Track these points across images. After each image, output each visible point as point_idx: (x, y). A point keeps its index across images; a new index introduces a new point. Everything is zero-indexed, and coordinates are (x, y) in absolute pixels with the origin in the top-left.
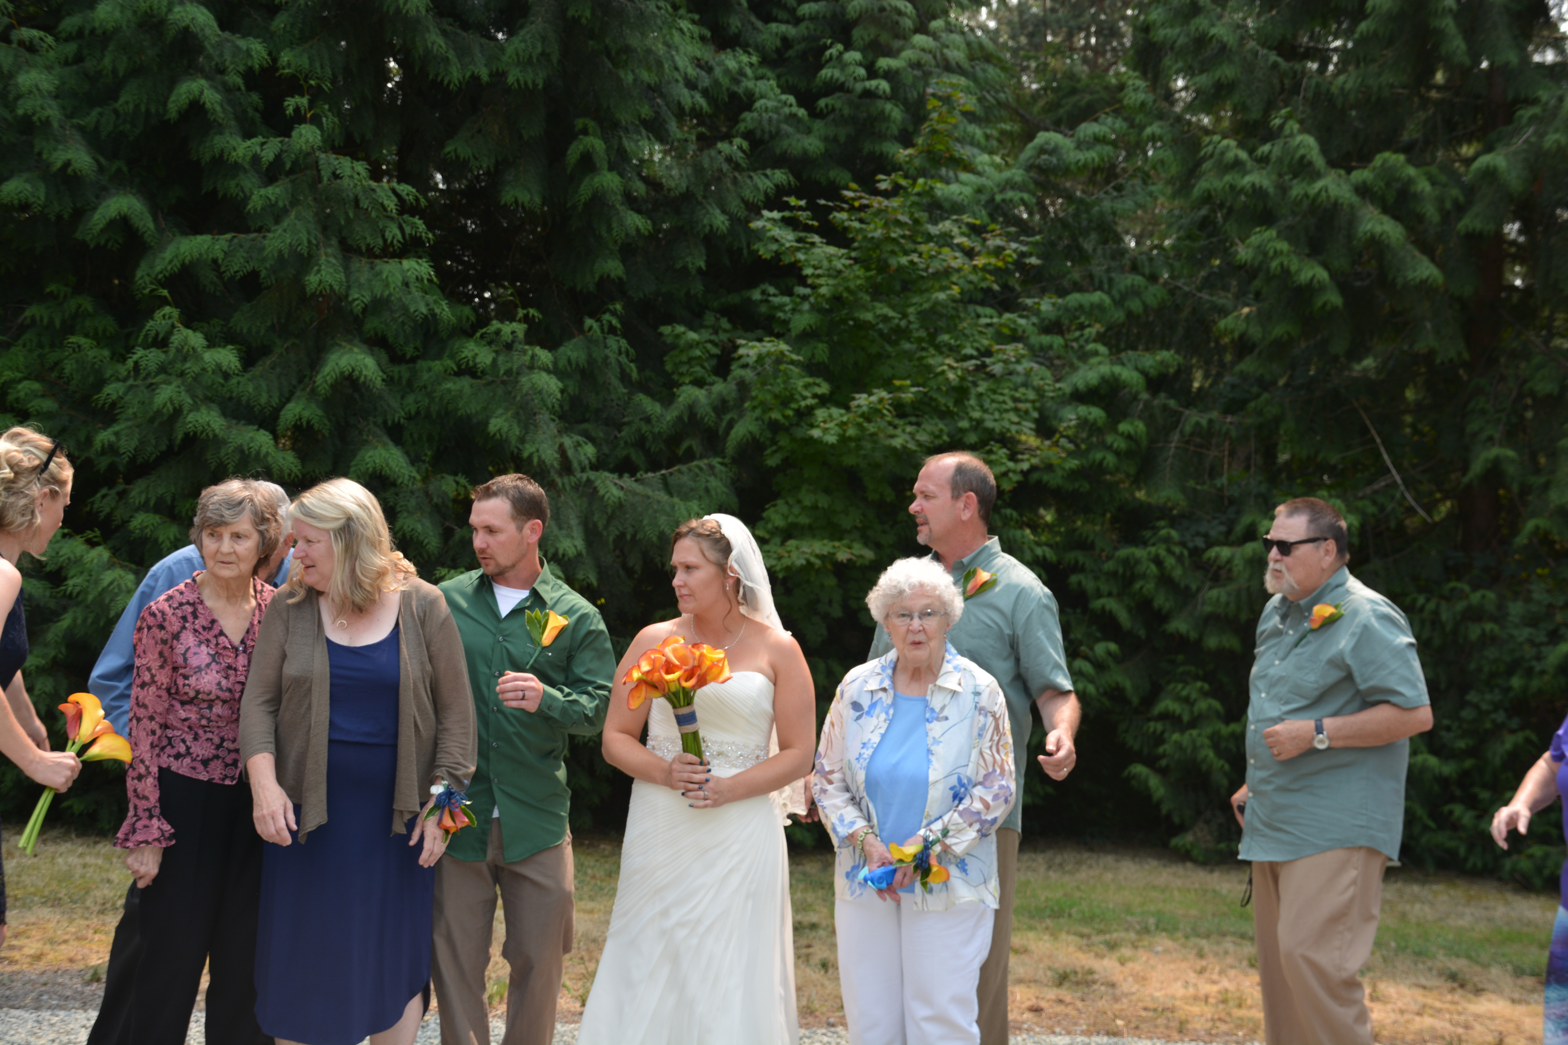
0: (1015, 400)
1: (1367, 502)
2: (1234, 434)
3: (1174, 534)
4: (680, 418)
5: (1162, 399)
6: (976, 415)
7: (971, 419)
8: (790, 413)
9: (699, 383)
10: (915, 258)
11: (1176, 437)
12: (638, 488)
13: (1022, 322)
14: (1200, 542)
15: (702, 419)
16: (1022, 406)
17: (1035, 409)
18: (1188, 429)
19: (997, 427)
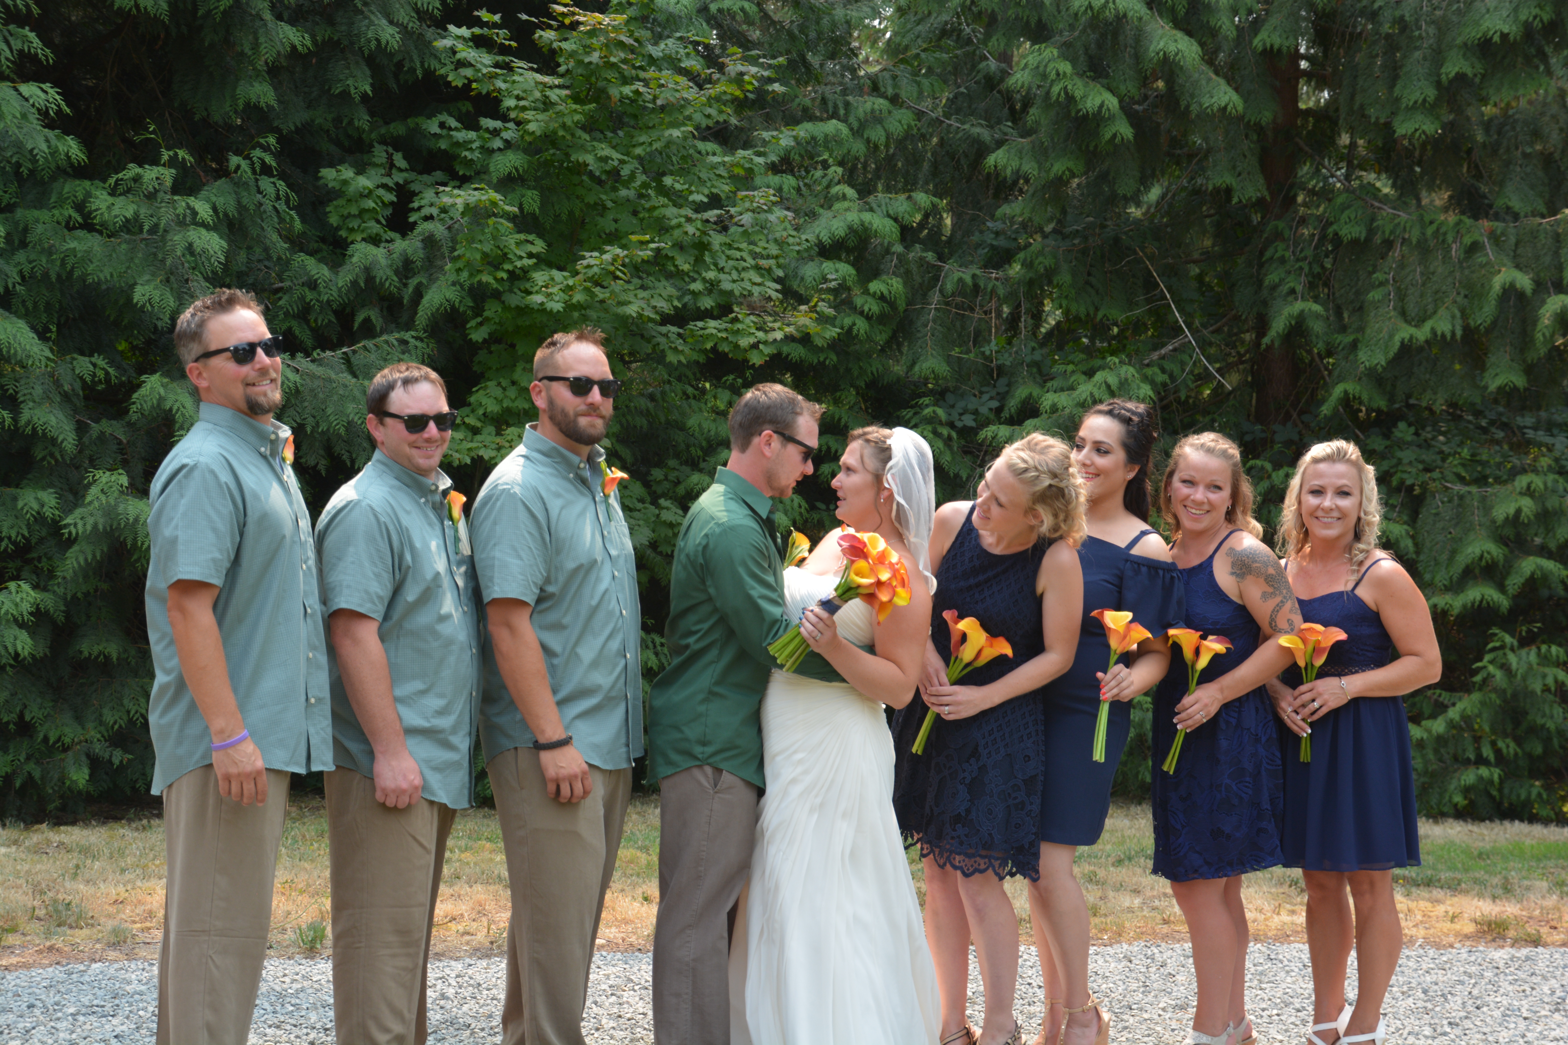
0: (755, 255)
1: (1156, 370)
2: (1001, 292)
3: (940, 412)
4: (354, 283)
5: (917, 252)
6: (711, 275)
7: (704, 280)
8: (505, 276)
9: (375, 241)
10: (639, 86)
11: (935, 297)
12: (318, 370)
13: (760, 160)
14: (969, 421)
15: (382, 284)
16: (764, 263)
17: (779, 266)
18: (949, 287)
19: (737, 289)
